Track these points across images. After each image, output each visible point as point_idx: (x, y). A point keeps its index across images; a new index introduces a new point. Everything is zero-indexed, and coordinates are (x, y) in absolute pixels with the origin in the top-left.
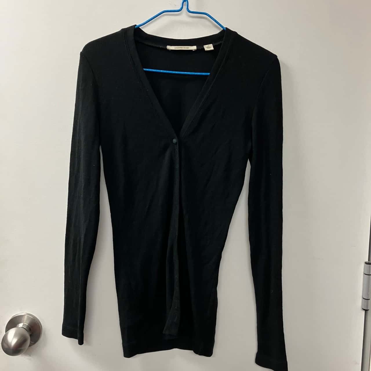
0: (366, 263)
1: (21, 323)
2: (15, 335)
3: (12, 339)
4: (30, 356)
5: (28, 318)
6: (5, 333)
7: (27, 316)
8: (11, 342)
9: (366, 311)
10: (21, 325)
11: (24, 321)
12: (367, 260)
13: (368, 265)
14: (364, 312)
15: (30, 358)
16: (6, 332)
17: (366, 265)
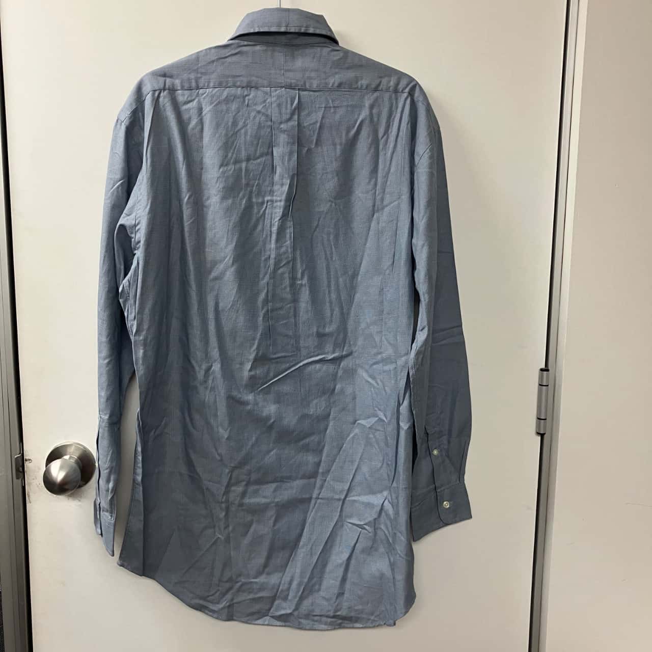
0: (542, 370)
1: (66, 455)
2: (61, 468)
3: (58, 472)
4: (80, 501)
5: (77, 449)
6: (45, 469)
7: (75, 446)
8: (57, 476)
9: (542, 436)
10: (67, 457)
11: (70, 453)
12: (543, 366)
13: (545, 372)
14: (539, 438)
15: (80, 503)
16: (46, 466)
17: (541, 372)
